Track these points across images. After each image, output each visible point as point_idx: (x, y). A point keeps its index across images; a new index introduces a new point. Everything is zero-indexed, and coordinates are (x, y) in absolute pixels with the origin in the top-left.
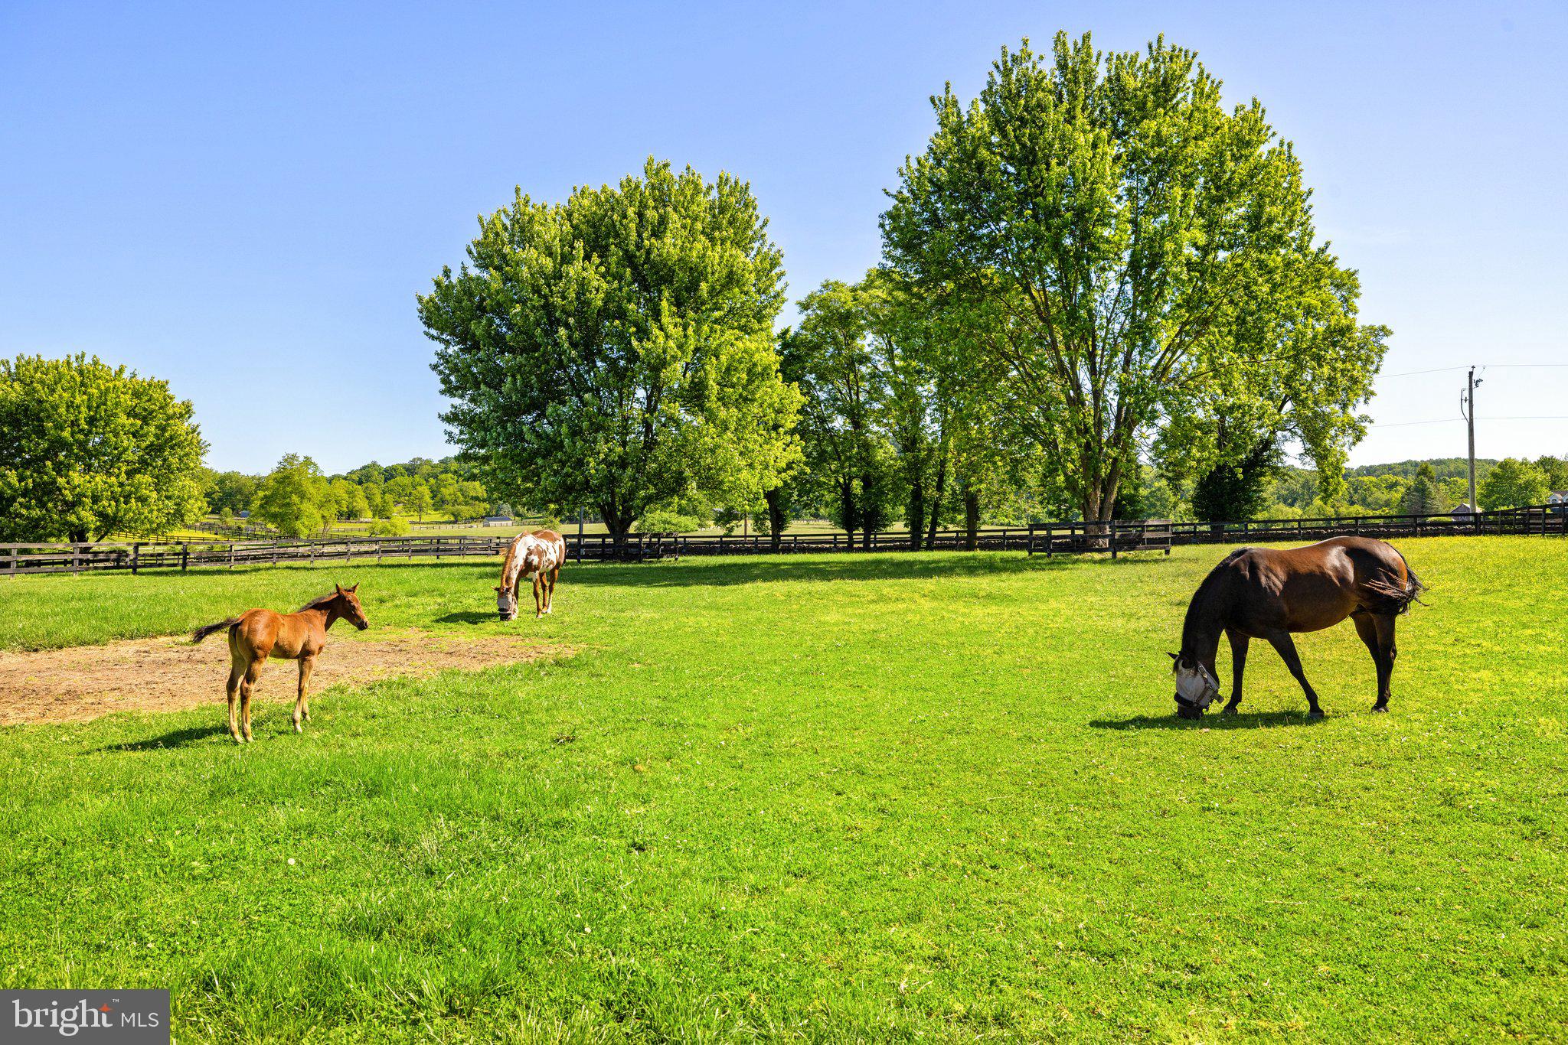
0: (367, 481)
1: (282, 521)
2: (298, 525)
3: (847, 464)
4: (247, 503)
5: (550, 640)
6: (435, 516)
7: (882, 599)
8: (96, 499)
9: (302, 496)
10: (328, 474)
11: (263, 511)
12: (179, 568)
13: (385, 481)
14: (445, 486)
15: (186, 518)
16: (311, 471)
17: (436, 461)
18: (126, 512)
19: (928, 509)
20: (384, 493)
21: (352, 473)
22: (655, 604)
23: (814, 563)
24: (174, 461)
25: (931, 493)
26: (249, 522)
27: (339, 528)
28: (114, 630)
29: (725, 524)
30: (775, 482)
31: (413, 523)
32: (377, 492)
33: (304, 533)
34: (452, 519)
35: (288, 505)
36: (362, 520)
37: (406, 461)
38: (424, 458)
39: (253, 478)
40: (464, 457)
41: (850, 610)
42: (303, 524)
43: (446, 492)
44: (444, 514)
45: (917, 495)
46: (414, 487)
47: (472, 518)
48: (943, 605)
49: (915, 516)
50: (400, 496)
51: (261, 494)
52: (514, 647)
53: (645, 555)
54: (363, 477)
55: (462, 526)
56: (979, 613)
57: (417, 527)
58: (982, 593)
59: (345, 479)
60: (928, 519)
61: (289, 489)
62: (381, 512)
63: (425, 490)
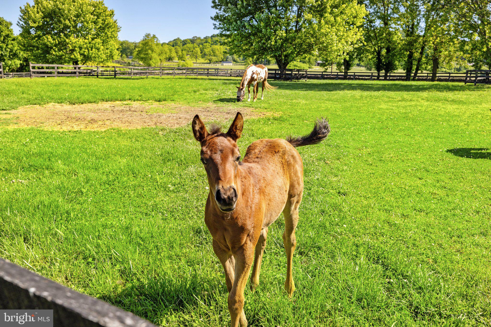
0: (176, 45)
1: (145, 60)
2: (151, 62)
3: (380, 42)
4: (131, 53)
5: (266, 110)
6: (202, 60)
7: (403, 100)
8: (81, 48)
9: (152, 51)
10: (161, 42)
11: (138, 56)
12: (113, 77)
13: (183, 45)
14: (206, 48)
15: (114, 57)
16: (155, 41)
17: (202, 38)
18: (92, 53)
19: (415, 63)
20: (182, 50)
21: (170, 42)
22: (305, 98)
23: (366, 84)
24: (109, 34)
25: (417, 55)
26: (132, 61)
27: (166, 64)
28: (100, 98)
29: (324, 67)
30: (351, 48)
31: (194, 63)
32: (179, 49)
33: (153, 65)
34: (209, 62)
35: (147, 54)
36: (174, 61)
37: (191, 37)
38: (198, 36)
39: (133, 43)
40: (221, 35)
41: (390, 104)
42: (153, 62)
43: (206, 51)
44: (205, 60)
45: (410, 56)
46: (194, 49)
47: (216, 62)
48: (432, 104)
49: (409, 66)
50: (188, 52)
51: (137, 49)
52: (252, 112)
53: (293, 79)
54: (174, 43)
55: (213, 65)
56: (450, 108)
57: (195, 64)
58: (449, 99)
59: (168, 44)
60: (414, 67)
61: (147, 48)
62: (181, 58)
63: (198, 50)
